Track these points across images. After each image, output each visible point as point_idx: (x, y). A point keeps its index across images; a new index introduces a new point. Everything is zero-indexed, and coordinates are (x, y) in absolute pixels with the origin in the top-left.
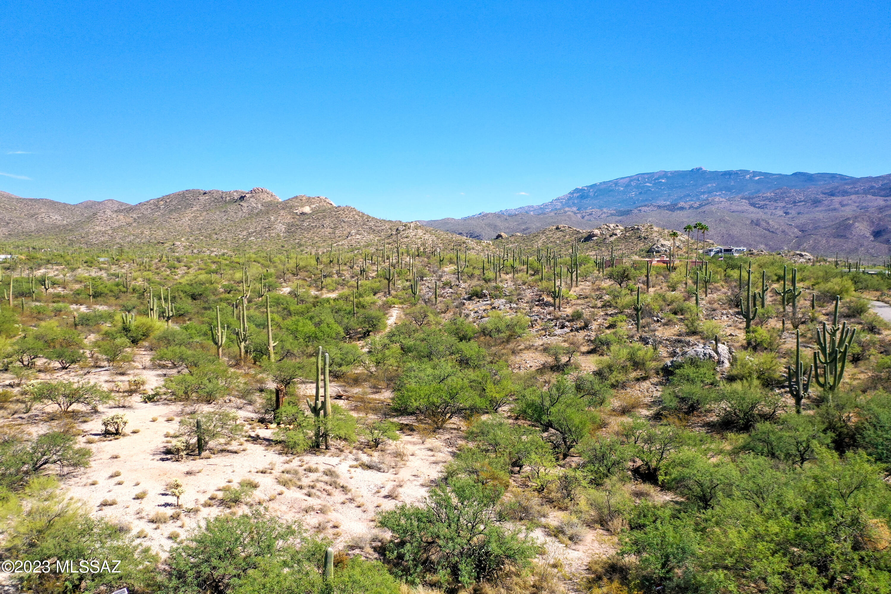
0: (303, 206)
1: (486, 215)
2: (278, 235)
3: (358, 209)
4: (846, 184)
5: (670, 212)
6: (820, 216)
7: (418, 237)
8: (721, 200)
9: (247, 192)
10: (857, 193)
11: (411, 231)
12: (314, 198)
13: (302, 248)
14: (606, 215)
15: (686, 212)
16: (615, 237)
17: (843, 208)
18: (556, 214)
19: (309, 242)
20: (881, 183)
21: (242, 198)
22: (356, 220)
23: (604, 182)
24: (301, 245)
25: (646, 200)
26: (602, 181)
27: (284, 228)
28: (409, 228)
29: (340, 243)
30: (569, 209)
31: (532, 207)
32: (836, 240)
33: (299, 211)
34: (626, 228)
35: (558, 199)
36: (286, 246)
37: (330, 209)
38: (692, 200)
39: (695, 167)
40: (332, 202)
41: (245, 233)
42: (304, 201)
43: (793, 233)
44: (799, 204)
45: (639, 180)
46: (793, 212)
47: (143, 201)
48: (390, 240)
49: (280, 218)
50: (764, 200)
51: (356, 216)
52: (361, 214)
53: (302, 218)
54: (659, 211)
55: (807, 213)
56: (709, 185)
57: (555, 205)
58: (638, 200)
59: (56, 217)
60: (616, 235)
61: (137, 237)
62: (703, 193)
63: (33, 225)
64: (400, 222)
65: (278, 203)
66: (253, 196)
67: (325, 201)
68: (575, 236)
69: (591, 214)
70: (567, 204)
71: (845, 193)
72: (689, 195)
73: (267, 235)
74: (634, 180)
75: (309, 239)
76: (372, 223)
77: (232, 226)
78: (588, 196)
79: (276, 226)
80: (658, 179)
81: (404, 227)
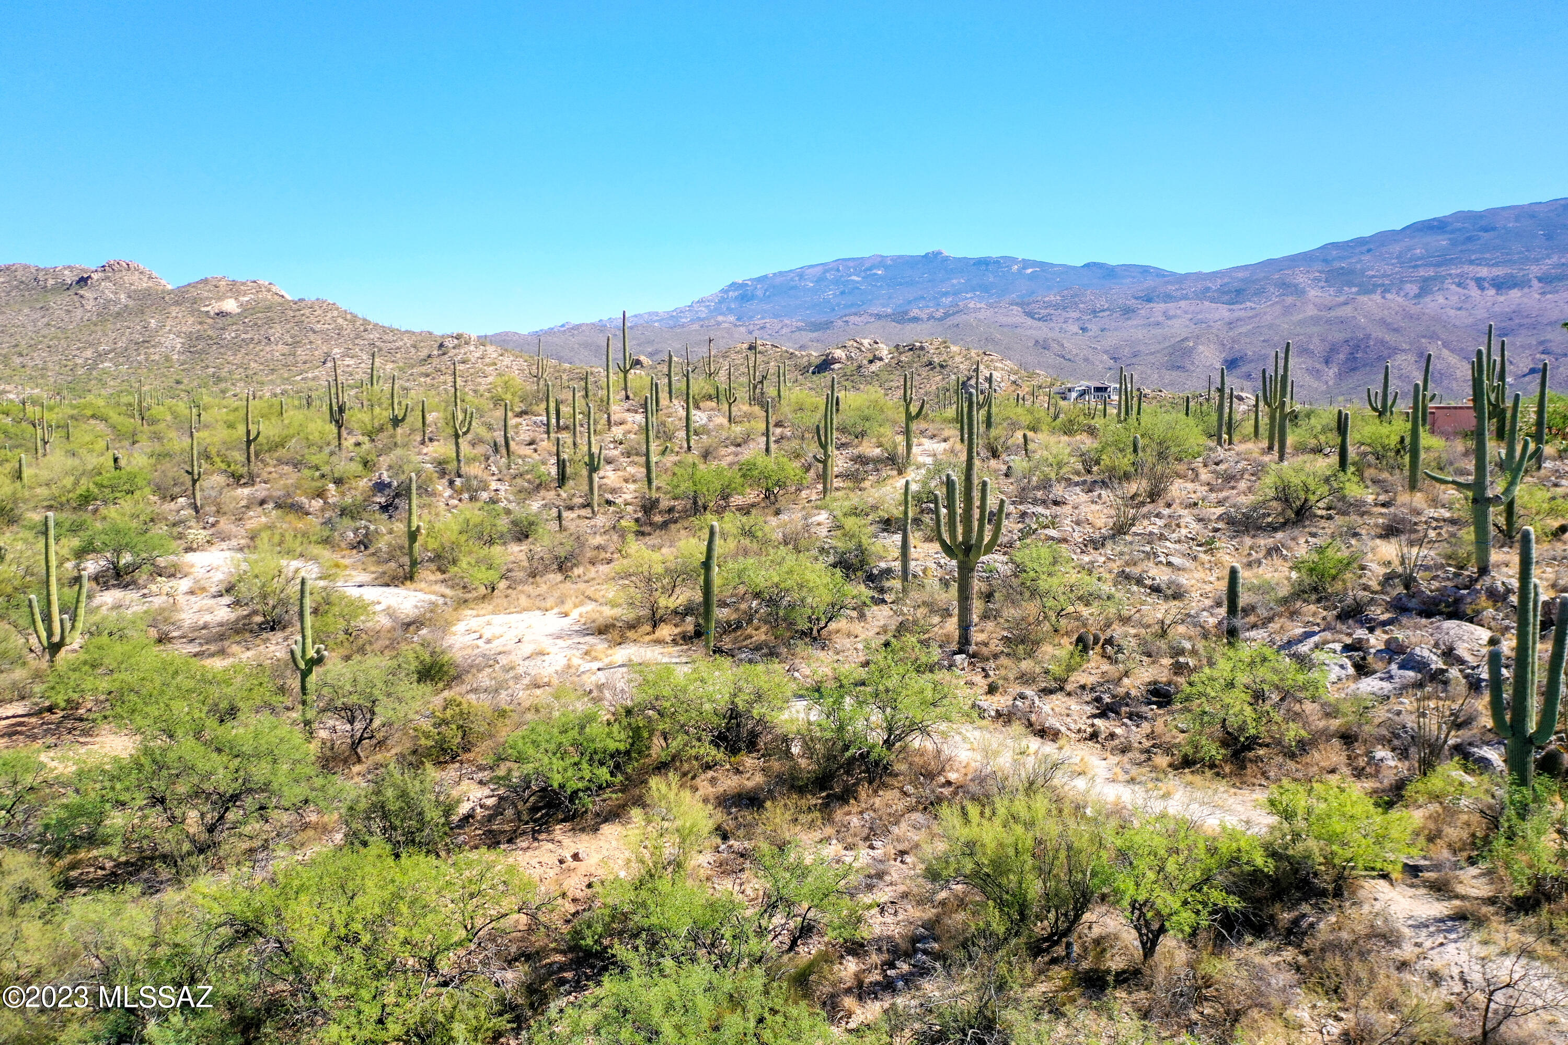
0: (220, 299)
1: (577, 327)
2: (167, 359)
3: (343, 306)
4: (1168, 282)
5: (899, 326)
6: (1140, 334)
7: (487, 360)
8: (979, 306)
9: (94, 268)
10: (1185, 298)
11: (472, 348)
12: (243, 284)
13: (223, 385)
14: (789, 330)
15: (925, 326)
16: (879, 364)
17: (1169, 322)
18: (702, 326)
19: (239, 374)
20: (1219, 282)
21: (83, 281)
22: (341, 328)
23: (780, 272)
24: (219, 380)
25: (852, 305)
26: (776, 270)
27: (178, 343)
28: (467, 343)
29: (310, 375)
30: (724, 319)
31: (657, 314)
32: (1174, 373)
33: (214, 307)
34: (897, 346)
35: (701, 302)
36: (185, 381)
37: (281, 304)
38: (929, 306)
39: (930, 250)
40: (282, 293)
41: (89, 353)
42: (222, 289)
43: (1101, 362)
44: (1101, 314)
45: (838, 270)
46: (1094, 328)
48: (427, 368)
49: (169, 323)
50: (1046, 308)
51: (340, 321)
52: (349, 317)
53: (221, 322)
55: (1116, 330)
56: (955, 281)
57: (697, 312)
58: (840, 304)
60: (881, 359)
62: (946, 294)
64: (430, 333)
65: (163, 291)
66: (108, 278)
67: (269, 291)
69: (763, 328)
70: (717, 310)
71: (1168, 298)
73: (141, 358)
74: (832, 269)
75: (239, 366)
76: (374, 336)
77: (59, 339)
78: (753, 297)
79: (163, 340)
80: (870, 269)
81: (456, 341)
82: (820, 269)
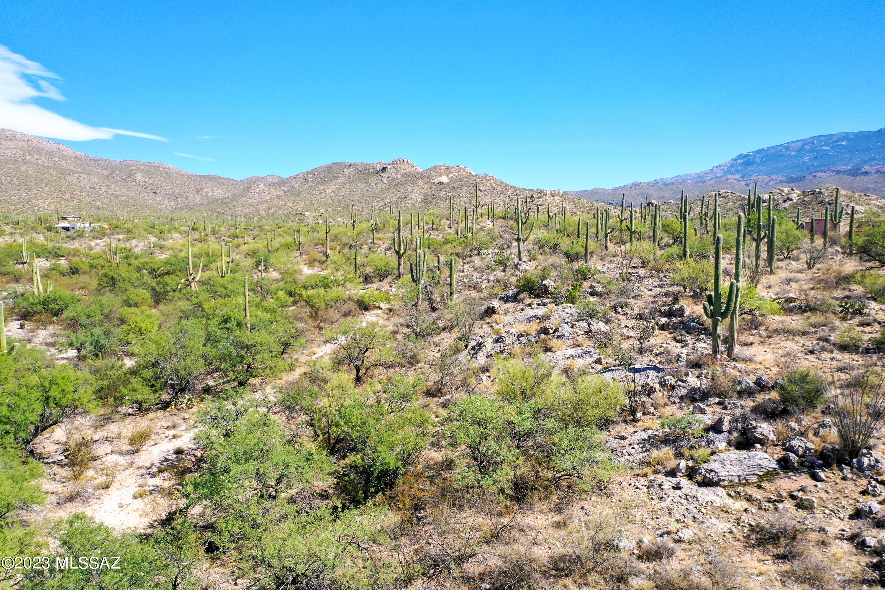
0: (440, 176)
1: (639, 184)
2: (414, 206)
3: (496, 177)
5: (852, 178)
7: (554, 204)
9: (389, 163)
11: (547, 198)
12: (453, 168)
14: (774, 182)
15: (871, 177)
16: (789, 203)
18: (716, 182)
21: (384, 169)
22: (494, 189)
23: (773, 147)
25: (822, 165)
26: (770, 145)
27: (419, 198)
28: (545, 195)
30: (732, 177)
31: (690, 175)
33: (437, 180)
34: (804, 192)
35: (719, 167)
37: (467, 178)
38: (878, 164)
40: (471, 171)
41: (381, 204)
42: (443, 171)
45: (813, 143)
47: (293, 174)
49: (416, 188)
51: (494, 185)
52: (499, 183)
53: (439, 187)
54: (839, 176)
57: (716, 173)
58: (812, 165)
59: (219, 191)
60: (791, 200)
61: (280, 208)
63: (198, 199)
65: (417, 173)
66: (394, 167)
67: (464, 171)
68: (739, 203)
70: (729, 172)
72: (875, 159)
74: (809, 143)
76: (510, 192)
77: (369, 197)
78: (753, 162)
79: (412, 196)
80: (837, 141)
81: (539, 195)
82: (800, 144)
